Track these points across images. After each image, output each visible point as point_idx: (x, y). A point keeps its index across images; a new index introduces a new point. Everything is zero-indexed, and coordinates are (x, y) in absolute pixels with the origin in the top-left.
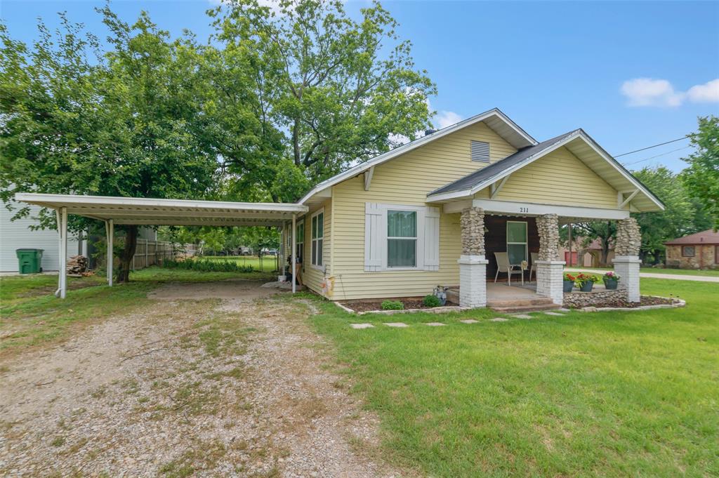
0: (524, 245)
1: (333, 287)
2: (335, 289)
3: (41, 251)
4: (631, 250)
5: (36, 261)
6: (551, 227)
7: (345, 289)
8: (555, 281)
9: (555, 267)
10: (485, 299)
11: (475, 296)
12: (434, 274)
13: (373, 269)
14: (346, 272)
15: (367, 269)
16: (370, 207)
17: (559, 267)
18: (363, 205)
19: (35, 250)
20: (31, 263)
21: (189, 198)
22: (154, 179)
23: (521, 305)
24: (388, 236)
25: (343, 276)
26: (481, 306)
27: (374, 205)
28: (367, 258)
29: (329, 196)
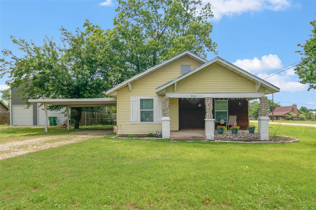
0: (226, 112)
1: (117, 130)
2: (118, 130)
3: (56, 118)
4: (263, 113)
5: (55, 121)
6: (208, 103)
7: (122, 130)
8: (209, 128)
9: (209, 122)
10: (170, 135)
11: (164, 134)
12: (158, 125)
13: (134, 123)
14: (123, 124)
15: (131, 123)
16: (132, 98)
17: (211, 122)
18: (129, 97)
19: (54, 117)
20: (53, 122)
21: (76, 98)
22: (81, 90)
23: (186, 138)
24: (141, 109)
25: (122, 126)
26: (168, 138)
27: (134, 97)
28: (131, 118)
29: (116, 95)
